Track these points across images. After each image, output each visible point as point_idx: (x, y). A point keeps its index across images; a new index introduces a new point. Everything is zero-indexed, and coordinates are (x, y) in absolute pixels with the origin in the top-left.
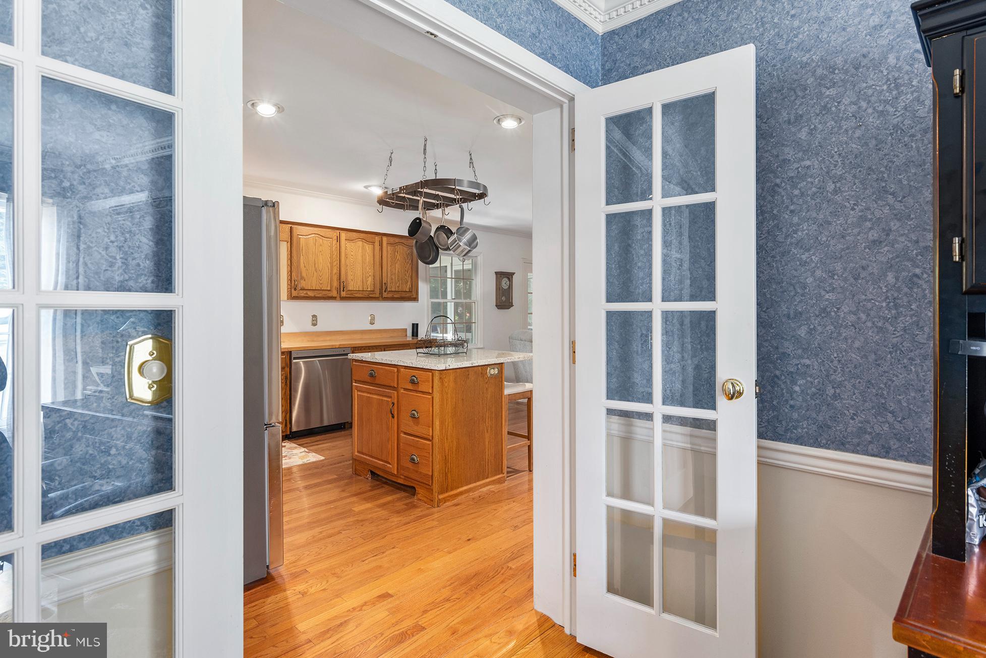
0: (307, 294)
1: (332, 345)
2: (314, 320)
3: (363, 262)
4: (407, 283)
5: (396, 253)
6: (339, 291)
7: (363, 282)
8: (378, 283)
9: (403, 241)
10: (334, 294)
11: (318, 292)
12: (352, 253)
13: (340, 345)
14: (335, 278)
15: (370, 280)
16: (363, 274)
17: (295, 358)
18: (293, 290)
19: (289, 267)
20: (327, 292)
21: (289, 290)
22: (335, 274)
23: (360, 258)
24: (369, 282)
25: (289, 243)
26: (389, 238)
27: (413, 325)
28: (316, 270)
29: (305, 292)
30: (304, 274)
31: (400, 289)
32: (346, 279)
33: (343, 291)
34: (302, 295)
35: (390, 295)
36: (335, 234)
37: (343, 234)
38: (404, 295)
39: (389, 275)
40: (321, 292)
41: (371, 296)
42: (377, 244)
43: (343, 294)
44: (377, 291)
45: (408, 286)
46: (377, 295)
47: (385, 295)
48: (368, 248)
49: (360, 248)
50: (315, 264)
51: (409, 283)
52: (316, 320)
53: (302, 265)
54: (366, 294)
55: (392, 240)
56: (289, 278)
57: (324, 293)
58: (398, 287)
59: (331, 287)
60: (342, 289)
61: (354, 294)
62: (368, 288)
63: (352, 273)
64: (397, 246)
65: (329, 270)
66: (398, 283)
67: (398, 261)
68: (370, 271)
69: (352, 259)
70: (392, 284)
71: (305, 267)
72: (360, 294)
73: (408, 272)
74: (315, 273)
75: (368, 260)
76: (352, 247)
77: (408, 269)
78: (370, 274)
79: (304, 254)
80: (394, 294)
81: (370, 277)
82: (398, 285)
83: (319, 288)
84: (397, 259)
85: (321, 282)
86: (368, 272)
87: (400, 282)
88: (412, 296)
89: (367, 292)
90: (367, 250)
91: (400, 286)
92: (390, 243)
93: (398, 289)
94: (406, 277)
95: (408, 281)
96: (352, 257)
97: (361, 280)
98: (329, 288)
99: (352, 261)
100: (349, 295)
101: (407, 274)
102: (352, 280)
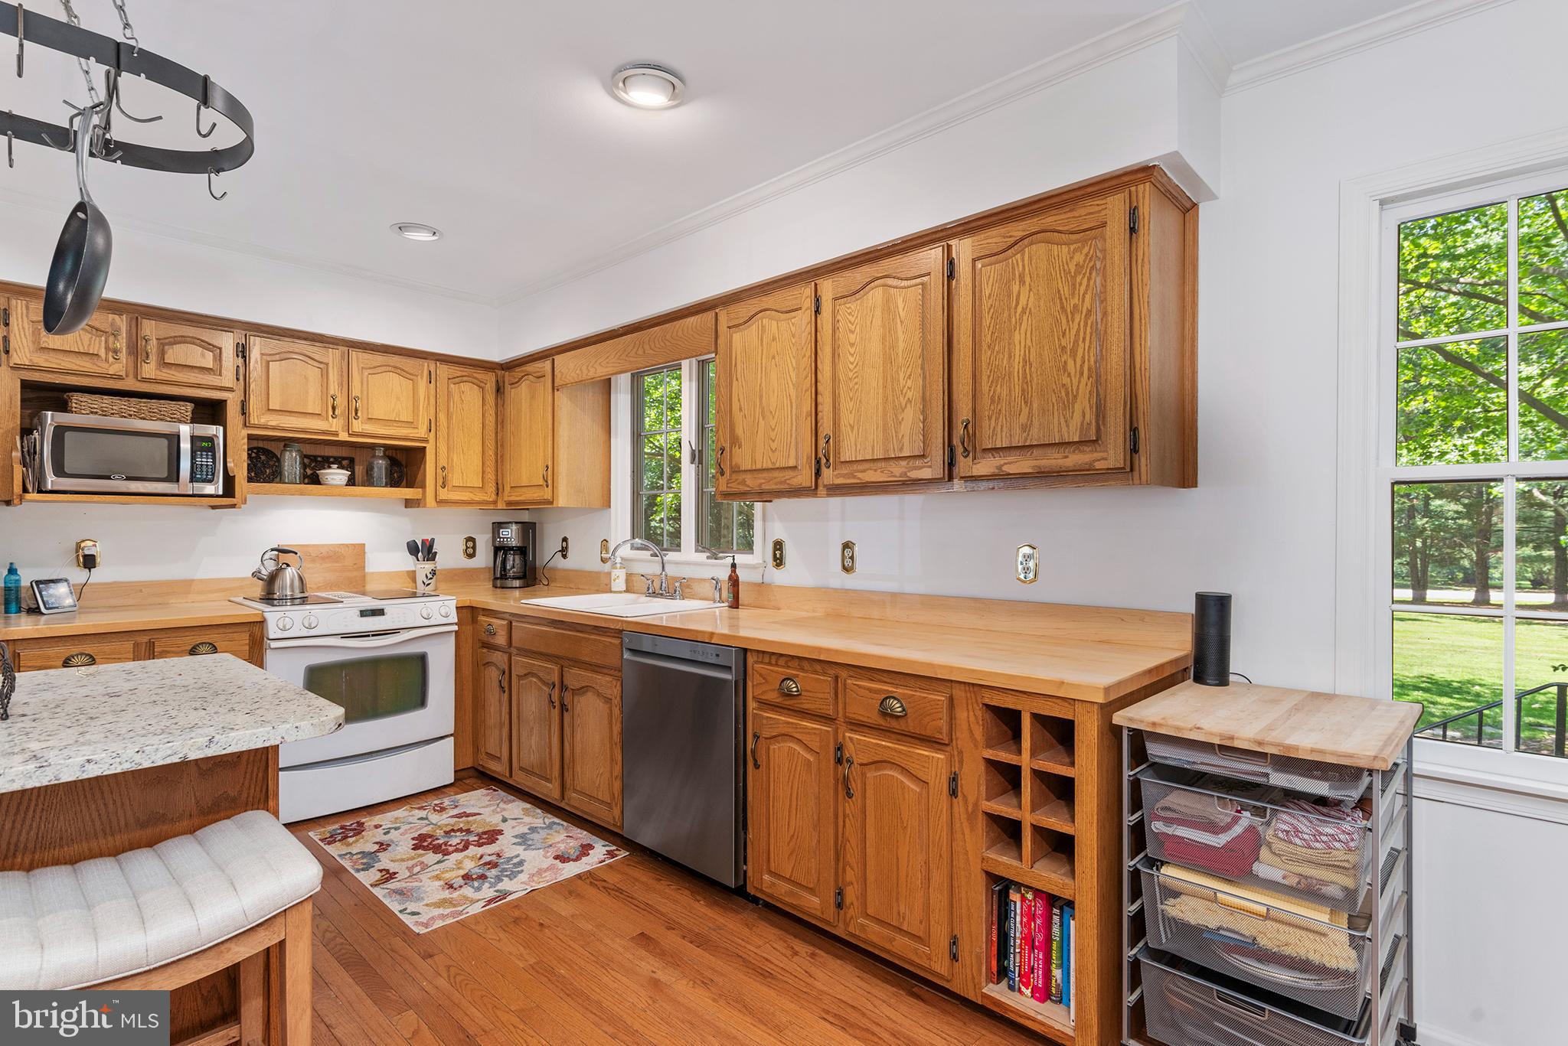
0: (745, 482)
3: (888, 359)
4: (1069, 403)
5: (1016, 288)
7: (885, 430)
8: (942, 423)
9: (1049, 220)
12: (853, 338)
15: (910, 417)
16: (886, 399)
22: (809, 414)
23: (875, 346)
24: (905, 429)
26: (984, 233)
27: (1202, 600)
29: (742, 478)
30: (740, 431)
31: (1035, 436)
32: (835, 426)
33: (829, 465)
34: (738, 486)
36: (806, 293)
37: (830, 288)
39: (983, 385)
40: (777, 474)
41: (914, 474)
42: (934, 280)
43: (830, 476)
44: (938, 455)
45: (1077, 417)
46: (938, 470)
47: (965, 467)
48: (904, 302)
51: (1082, 405)
52: (853, 558)
53: (736, 406)
54: (895, 471)
55: (994, 238)
57: (784, 476)
58: (1025, 428)
60: (824, 461)
61: (859, 475)
62: (901, 449)
63: (851, 404)
64: (1019, 256)
65: (792, 407)
66: (1025, 411)
67: (1025, 318)
68: (909, 383)
69: (852, 355)
70: (997, 419)
71: (741, 409)
72: (875, 470)
73: (1074, 353)
74: (762, 422)
75: (901, 345)
76: (850, 317)
77: (1076, 341)
78: (910, 394)
79: (739, 376)
80: (1002, 462)
81: (908, 406)
82: (1023, 419)
83: (771, 466)
84: (1019, 309)
85: (774, 446)
86: (902, 391)
87: (1035, 406)
88: (1098, 465)
89: (904, 463)
90: (901, 310)
91: (1036, 423)
92: (988, 252)
93: (1026, 439)
94: (1066, 380)
95: (1075, 397)
96: (852, 350)
97: (881, 423)
98: (792, 463)
99: (852, 363)
100: (844, 476)
101: (1070, 363)
102: (852, 427)
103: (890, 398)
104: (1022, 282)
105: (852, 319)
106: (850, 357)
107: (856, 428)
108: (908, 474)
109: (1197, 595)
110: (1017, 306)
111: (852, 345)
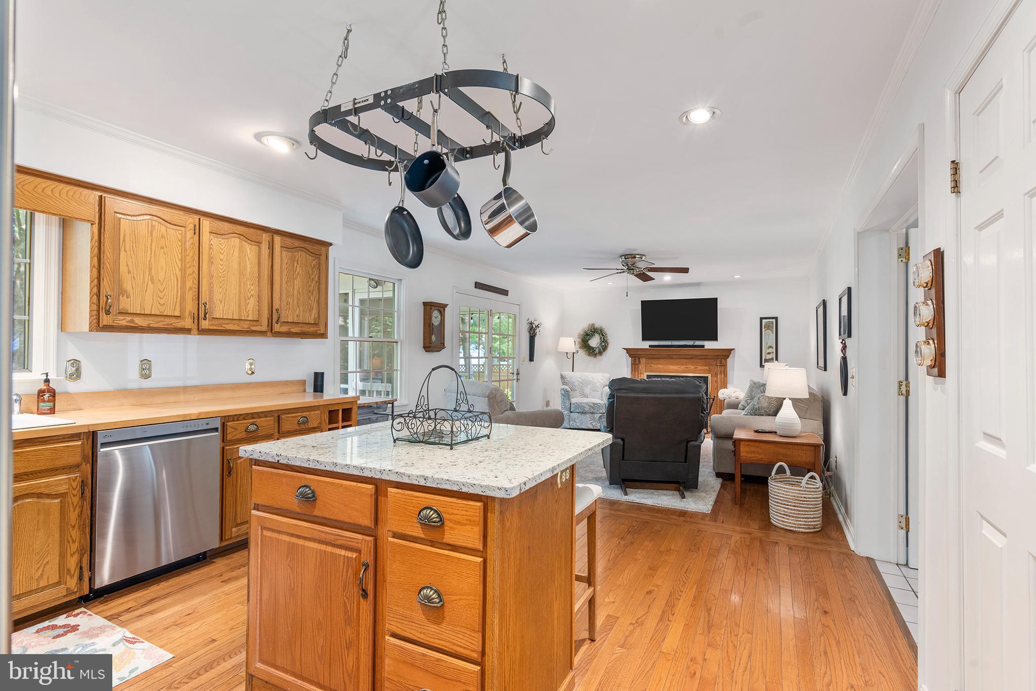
0: (132, 321)
1: (185, 415)
2: (146, 368)
3: (241, 273)
4: (311, 310)
5: (296, 264)
6: (197, 319)
7: (240, 306)
8: (266, 308)
9: (306, 245)
10: (188, 323)
11: (157, 319)
12: (222, 256)
13: (200, 413)
14: (190, 296)
15: (252, 303)
16: (240, 292)
17: (104, 445)
18: (103, 314)
19: (95, 271)
20: (173, 321)
21: (95, 313)
22: (190, 289)
23: (235, 265)
24: (250, 306)
25: (96, 227)
26: (285, 238)
27: (316, 374)
28: (152, 280)
29: (129, 318)
30: (127, 286)
31: (301, 320)
32: (211, 299)
33: (205, 319)
34: (124, 323)
35: (284, 329)
36: (191, 220)
37: (206, 224)
38: (306, 329)
39: (284, 297)
40: (162, 319)
41: (253, 328)
42: (265, 247)
43: (205, 324)
44: (265, 322)
45: (312, 316)
46: (264, 328)
47: (277, 327)
48: (250, 251)
49: (237, 250)
50: (150, 269)
51: (314, 311)
52: (150, 369)
53: (123, 269)
54: (245, 326)
55: (289, 242)
56: (95, 290)
57: (167, 321)
58: (298, 316)
59: (182, 310)
60: (202, 315)
61: (224, 326)
62: (248, 316)
63: (221, 290)
64: (297, 253)
65: (178, 281)
66: (298, 310)
67: (298, 276)
68: (252, 288)
69: (222, 265)
70: (289, 311)
71: (129, 272)
72: (234, 324)
73: (312, 294)
74: (151, 286)
75: (249, 270)
76: (221, 246)
77: (313, 290)
78: (252, 293)
79: (127, 249)
80: (290, 327)
81: (252, 298)
82: (297, 313)
83: (158, 313)
84: (297, 272)
85: (162, 302)
86: (249, 290)
87: (301, 309)
88: (318, 332)
89: (247, 323)
90: (249, 254)
91: (301, 315)
92: (286, 246)
93: (298, 320)
94: (310, 302)
95: (313, 308)
96: (222, 263)
97: (237, 303)
98: (177, 314)
99: (222, 270)
100: (215, 325)
101: (312, 297)
102: (221, 302)
103: (243, 292)
104: (298, 263)
105: (222, 248)
106: (220, 266)
107: (223, 302)
108: (251, 328)
109: (315, 373)
110: (296, 271)
111: (222, 260)
